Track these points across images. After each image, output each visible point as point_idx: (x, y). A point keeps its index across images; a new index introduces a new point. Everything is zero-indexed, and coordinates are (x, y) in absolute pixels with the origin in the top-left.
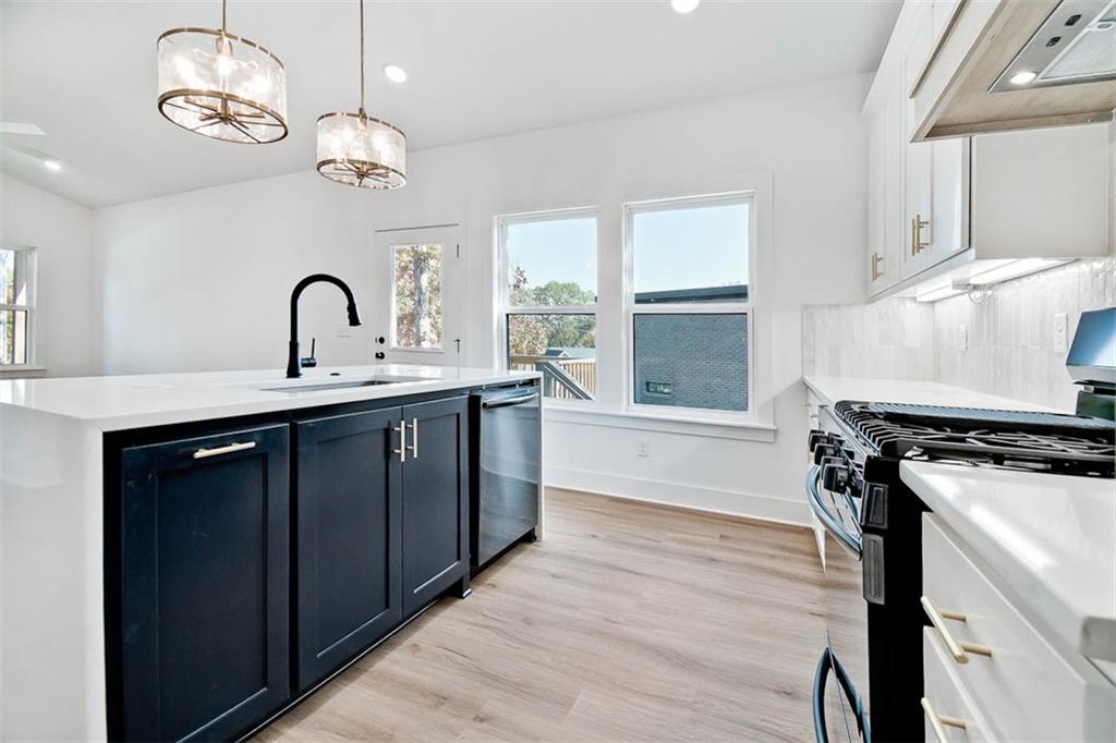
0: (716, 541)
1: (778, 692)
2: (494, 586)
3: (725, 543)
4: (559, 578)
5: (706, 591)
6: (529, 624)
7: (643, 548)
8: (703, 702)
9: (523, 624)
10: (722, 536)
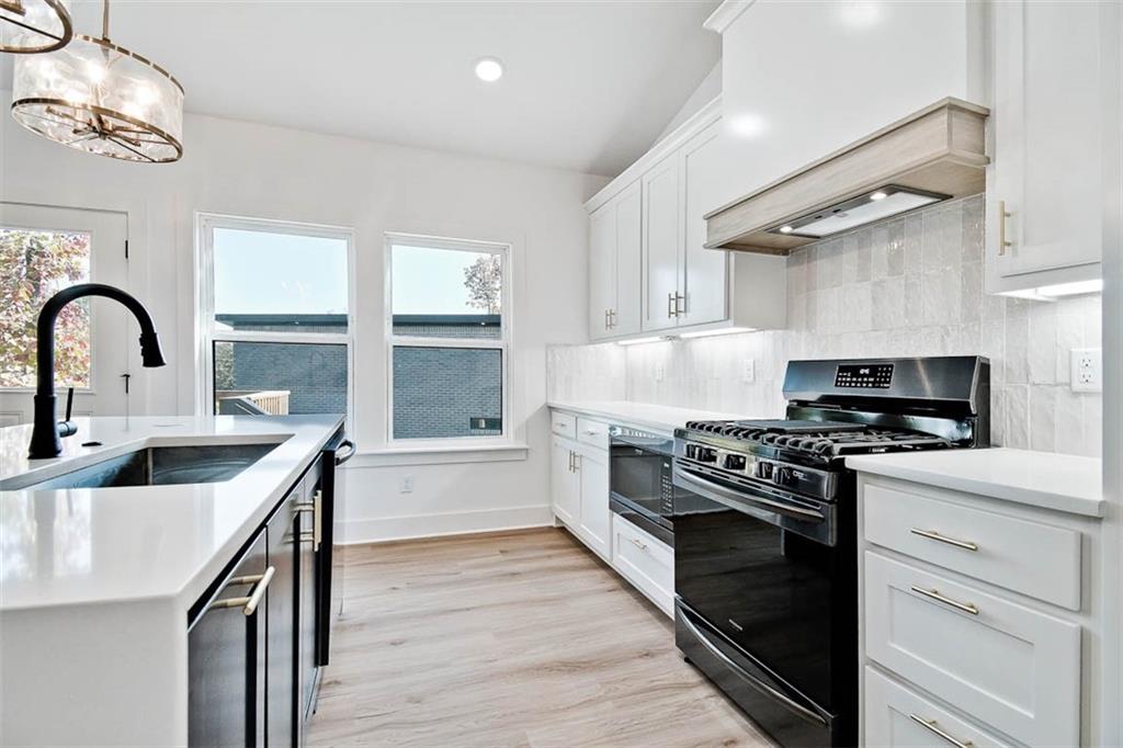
0: (501, 557)
1: (641, 657)
2: (337, 683)
3: (508, 557)
4: (401, 643)
5: (531, 602)
6: (418, 702)
7: (449, 584)
8: (610, 690)
9: (411, 705)
10: (502, 552)
